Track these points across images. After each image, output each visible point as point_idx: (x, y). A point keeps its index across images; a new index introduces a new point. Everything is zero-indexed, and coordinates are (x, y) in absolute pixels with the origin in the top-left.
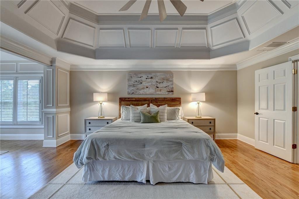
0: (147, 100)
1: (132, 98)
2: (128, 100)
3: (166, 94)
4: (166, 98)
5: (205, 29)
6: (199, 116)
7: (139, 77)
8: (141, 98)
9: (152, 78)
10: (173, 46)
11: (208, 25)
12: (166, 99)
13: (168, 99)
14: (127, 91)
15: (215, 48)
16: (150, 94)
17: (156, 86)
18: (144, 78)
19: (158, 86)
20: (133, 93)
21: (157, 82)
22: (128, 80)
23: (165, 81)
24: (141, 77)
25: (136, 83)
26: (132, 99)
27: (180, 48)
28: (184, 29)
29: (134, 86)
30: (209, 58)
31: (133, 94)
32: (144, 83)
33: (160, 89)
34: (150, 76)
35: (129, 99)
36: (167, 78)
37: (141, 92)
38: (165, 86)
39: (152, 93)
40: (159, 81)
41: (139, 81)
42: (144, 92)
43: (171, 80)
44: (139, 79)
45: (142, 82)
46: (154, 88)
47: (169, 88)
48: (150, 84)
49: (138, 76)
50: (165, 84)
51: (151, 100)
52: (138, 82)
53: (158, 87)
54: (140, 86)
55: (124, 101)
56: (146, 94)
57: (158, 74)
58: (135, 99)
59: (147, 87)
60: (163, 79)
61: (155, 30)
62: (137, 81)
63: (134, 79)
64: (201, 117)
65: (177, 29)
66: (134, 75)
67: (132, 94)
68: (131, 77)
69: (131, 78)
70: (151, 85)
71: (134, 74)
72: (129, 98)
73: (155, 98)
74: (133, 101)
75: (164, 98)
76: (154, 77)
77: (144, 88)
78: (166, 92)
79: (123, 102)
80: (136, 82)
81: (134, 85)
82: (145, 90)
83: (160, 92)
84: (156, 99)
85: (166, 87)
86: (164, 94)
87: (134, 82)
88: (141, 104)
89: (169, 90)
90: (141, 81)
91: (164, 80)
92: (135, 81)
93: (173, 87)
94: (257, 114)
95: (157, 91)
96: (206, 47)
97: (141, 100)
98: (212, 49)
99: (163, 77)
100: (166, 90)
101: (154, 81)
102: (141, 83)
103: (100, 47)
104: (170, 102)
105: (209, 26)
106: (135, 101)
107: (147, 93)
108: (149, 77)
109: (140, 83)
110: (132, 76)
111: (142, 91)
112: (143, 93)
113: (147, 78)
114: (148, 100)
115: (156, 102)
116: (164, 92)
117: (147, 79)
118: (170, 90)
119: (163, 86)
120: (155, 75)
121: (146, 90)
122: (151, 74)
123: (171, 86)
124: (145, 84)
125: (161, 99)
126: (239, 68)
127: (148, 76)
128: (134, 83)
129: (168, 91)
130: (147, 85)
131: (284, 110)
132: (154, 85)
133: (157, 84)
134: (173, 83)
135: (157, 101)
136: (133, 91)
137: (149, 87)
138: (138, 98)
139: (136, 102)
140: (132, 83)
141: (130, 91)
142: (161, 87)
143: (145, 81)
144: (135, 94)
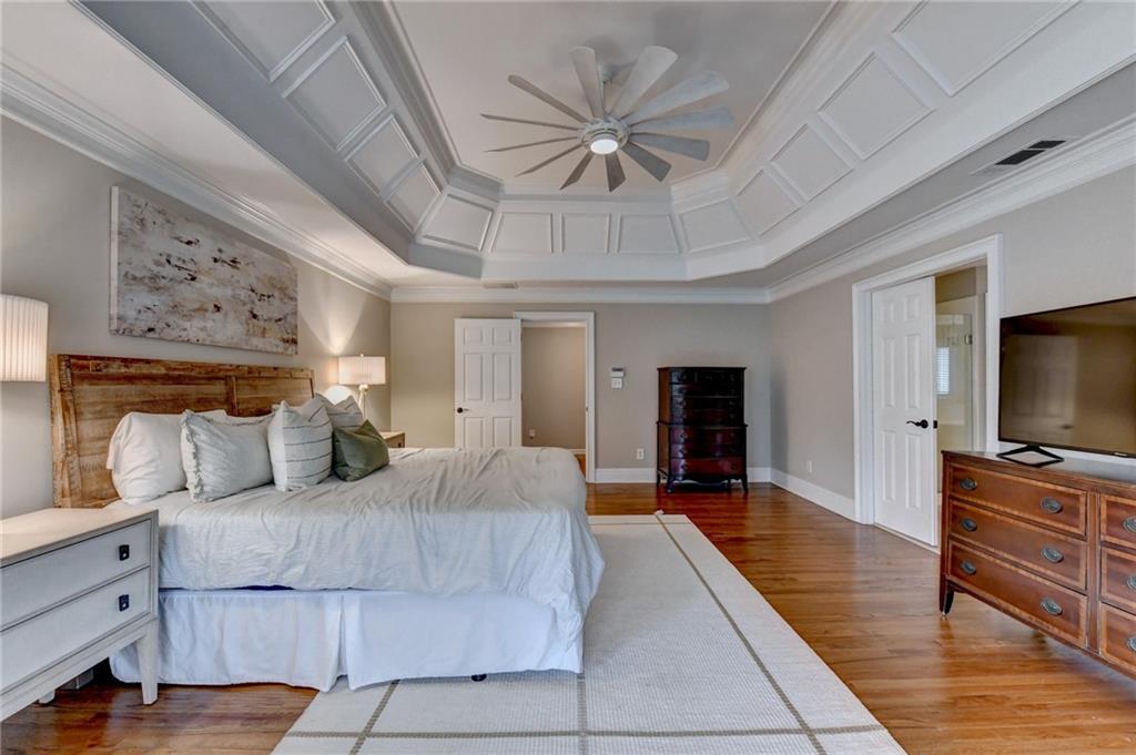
0: (221, 374)
1: (148, 362)
2: (123, 370)
3: (279, 350)
5: (441, 188)
7: (179, 239)
8: (194, 366)
9: (234, 263)
10: (380, 187)
11: (450, 186)
14: (114, 311)
15: (426, 242)
16: (230, 347)
17: (248, 307)
18: (203, 255)
19: (255, 312)
20: (151, 330)
21: (253, 291)
22: (123, 235)
23: (277, 294)
24: (189, 243)
25: (168, 271)
26: (146, 370)
27: (385, 202)
28: (425, 162)
29: (154, 283)
30: (408, 261)
31: (151, 335)
32: (204, 282)
33: (262, 323)
34: (229, 253)
35: (132, 370)
36: (283, 282)
37: (193, 328)
38: (277, 315)
39: (235, 340)
40: (260, 288)
41: (180, 264)
42: (203, 329)
43: (293, 294)
44: (186, 251)
45: (199, 276)
46: (244, 318)
47: (287, 326)
48: (229, 292)
49: (178, 233)
50: (276, 307)
52: (180, 268)
53: (255, 316)
54: (187, 293)
55: (95, 379)
56: (214, 346)
57: (257, 254)
58: (163, 371)
59: (218, 308)
60: (272, 283)
62: (173, 261)
63: (158, 242)
65: (418, 152)
66: (160, 219)
67: (141, 336)
68: (142, 222)
69: (137, 227)
70: (234, 297)
71: (159, 212)
72: (126, 361)
73: (250, 368)
74: (152, 378)
76: (243, 263)
77: (206, 310)
78: (278, 342)
79: (89, 393)
80: (169, 262)
81: (154, 277)
82: (209, 324)
83: (262, 340)
84: (251, 370)
85: (280, 320)
86: (275, 350)
87: (158, 263)
88: (194, 397)
89: (286, 336)
90: (192, 266)
91: (273, 286)
92: (163, 260)
93: (296, 327)
94: (460, 410)
95: (251, 331)
96: (412, 228)
98: (418, 242)
99: (270, 272)
100: (280, 335)
101: (242, 284)
102: (193, 279)
105: (448, 189)
106: (167, 379)
107: (220, 338)
108: (224, 257)
109: (184, 274)
110: (148, 215)
111: (197, 323)
112: (202, 336)
113: (217, 255)
114: (226, 379)
115: (251, 385)
116: (272, 340)
117: (216, 260)
118: (290, 337)
119: (270, 315)
120: (246, 256)
121: (214, 321)
122: (230, 243)
123: (293, 321)
124: (209, 288)
125: (266, 374)
127: (220, 251)
128: (156, 269)
129: (284, 341)
130: (218, 293)
131: (511, 398)
132: (244, 304)
133: (253, 302)
134: (296, 305)
135: (257, 382)
136: (147, 320)
137: (225, 306)
138: (182, 363)
139: (169, 390)
140: (145, 262)
141: (132, 314)
142: (265, 317)
143: (209, 272)
144: (161, 339)
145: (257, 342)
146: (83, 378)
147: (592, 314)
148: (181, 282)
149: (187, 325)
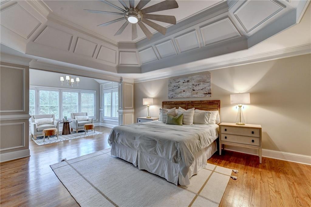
0: (184, 103)
1: (172, 102)
2: (168, 103)
3: (203, 96)
4: (203, 101)
5: (227, 17)
6: (241, 123)
7: (177, 82)
9: (188, 81)
10: (197, 47)
12: (202, 102)
13: (204, 102)
14: (168, 95)
16: (187, 98)
17: (192, 89)
18: (181, 83)
19: (194, 89)
20: (172, 97)
21: (193, 85)
22: (169, 86)
23: (201, 83)
24: (178, 82)
25: (175, 88)
27: (205, 46)
28: (201, 27)
29: (173, 90)
32: (181, 87)
33: (196, 91)
34: (186, 80)
35: (169, 103)
36: (204, 80)
37: (179, 96)
38: (202, 88)
39: (188, 96)
40: (195, 84)
42: (181, 95)
43: (208, 81)
44: (177, 84)
46: (191, 91)
47: (206, 90)
49: (176, 81)
50: (202, 86)
51: (188, 104)
52: (176, 87)
53: (194, 90)
54: (178, 91)
56: (184, 98)
57: (195, 77)
58: (174, 103)
59: (184, 91)
60: (200, 81)
63: (174, 84)
64: (244, 124)
65: (194, 30)
68: (171, 83)
69: (170, 84)
70: (188, 88)
71: (173, 80)
73: (192, 101)
75: (201, 101)
76: (190, 80)
77: (182, 92)
78: (202, 94)
79: (164, 106)
83: (196, 95)
84: (192, 102)
85: (203, 89)
86: (201, 96)
87: (173, 87)
89: (206, 93)
90: (179, 86)
91: (200, 82)
93: (210, 89)
95: (193, 94)
96: (238, 36)
97: (178, 103)
98: (250, 36)
99: (199, 79)
100: (203, 93)
101: (190, 85)
102: (179, 88)
104: (207, 106)
105: (230, 12)
106: (174, 104)
108: (185, 81)
111: (180, 95)
112: (181, 97)
113: (184, 82)
114: (185, 104)
115: (192, 105)
116: (200, 94)
117: (183, 83)
118: (207, 92)
119: (199, 89)
120: (191, 79)
121: (183, 93)
122: (187, 78)
123: (209, 88)
124: (182, 88)
125: (197, 102)
129: (205, 94)
130: (184, 88)
132: (191, 88)
133: (193, 87)
134: (210, 84)
137: (186, 90)
140: (171, 88)
141: (170, 95)
142: (197, 90)
143: (182, 85)
144: (174, 98)
146: (165, 104)
148: (177, 89)
149: (178, 95)
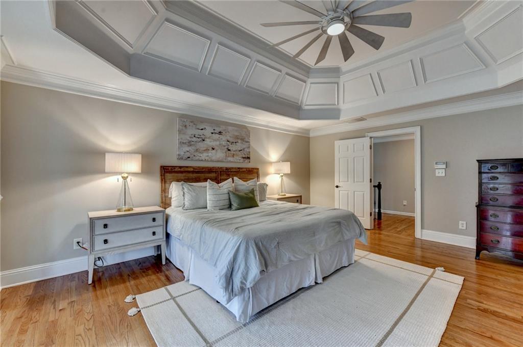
0: (214, 170)
1: (187, 167)
2: (179, 170)
3: (241, 161)
4: (242, 168)
5: (305, 82)
6: (283, 194)
7: (198, 129)
8: (203, 168)
9: (220, 133)
10: (268, 92)
11: (309, 79)
12: (241, 170)
13: (243, 170)
14: (178, 153)
15: (307, 108)
16: (218, 161)
17: (226, 147)
18: (208, 132)
19: (229, 148)
20: (189, 157)
21: (228, 141)
22: (180, 131)
23: (239, 141)
24: (202, 129)
25: (194, 139)
26: (186, 169)
27: (274, 96)
28: (288, 74)
29: (190, 144)
30: (299, 118)
31: (189, 159)
32: (208, 142)
33: (232, 152)
34: (218, 130)
35: (182, 170)
36: (243, 137)
37: (204, 156)
38: (239, 149)
39: (220, 159)
40: (231, 140)
41: (199, 136)
42: (208, 156)
43: (247, 140)
44: (201, 132)
45: (205, 139)
46: (224, 151)
47: (244, 152)
48: (218, 143)
49: (198, 127)
50: (239, 146)
51: (221, 172)
52: (199, 138)
53: (229, 150)
54: (202, 145)
55: (170, 172)
56: (212, 161)
57: (230, 128)
58: (192, 170)
59: (213, 149)
60: (237, 137)
61: (256, 62)
62: (196, 136)
63: (191, 131)
64: (285, 195)
65: (280, 71)
66: (191, 124)
67: (186, 160)
68: (186, 126)
69: (184, 128)
70: (220, 144)
71: (191, 122)
72: (180, 167)
74: (189, 172)
75: (239, 168)
76: (224, 133)
77: (209, 150)
78: (240, 159)
79: (168, 176)
80: (195, 136)
81: (189, 142)
82: (210, 154)
83: (232, 158)
84: (227, 169)
85: (241, 150)
86: (239, 161)
87: (191, 138)
88: (203, 178)
89: (244, 156)
90: (203, 137)
91: (238, 139)
92: (193, 136)
93: (249, 152)
94: (337, 187)
95: (228, 155)
96: (298, 104)
97: (203, 170)
98: (304, 108)
99: (236, 134)
100: (241, 156)
101: (224, 139)
102: (204, 140)
103: (147, 53)
104: (246, 175)
106: (193, 172)
107: (214, 158)
108: (215, 131)
109: (200, 139)
110: (187, 124)
111: (205, 154)
112: (207, 158)
113: (213, 131)
114: (216, 172)
115: (227, 174)
116: (237, 158)
117: (212, 133)
118: (246, 156)
119: (236, 149)
120: (225, 130)
121: (212, 153)
122: (220, 127)
123: (248, 150)
124: (209, 143)
125: (234, 170)
126: (311, 135)
127: (214, 130)
128: (190, 139)
129: (243, 158)
130: (214, 144)
131: (363, 181)
132: (224, 146)
133: (228, 145)
134: (249, 144)
135: (229, 173)
136: (188, 154)
137: (216, 148)
138: (199, 167)
139: (195, 175)
140: (187, 138)
141: (182, 153)
142: (234, 150)
143: (209, 138)
144: (192, 160)
145: (230, 159)
146: (167, 172)
147: (420, 127)
148: (199, 142)
149: (201, 155)
